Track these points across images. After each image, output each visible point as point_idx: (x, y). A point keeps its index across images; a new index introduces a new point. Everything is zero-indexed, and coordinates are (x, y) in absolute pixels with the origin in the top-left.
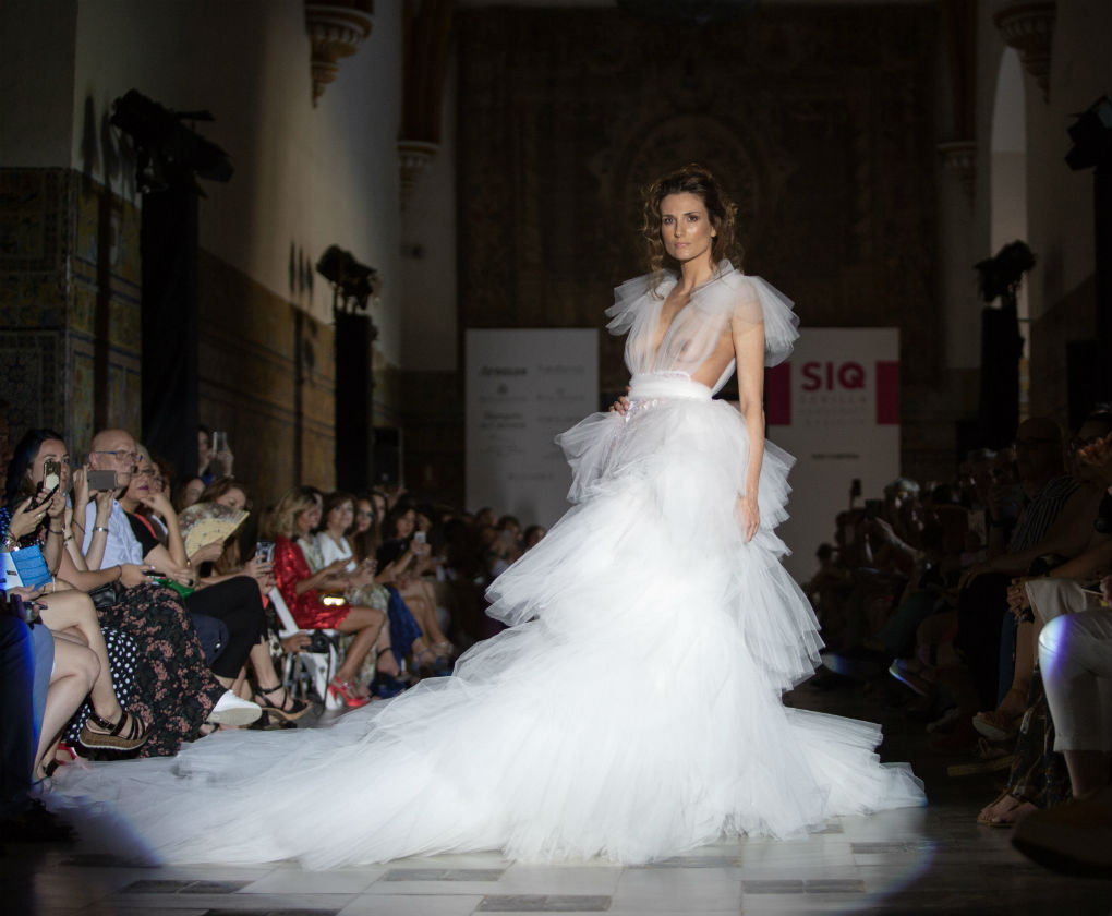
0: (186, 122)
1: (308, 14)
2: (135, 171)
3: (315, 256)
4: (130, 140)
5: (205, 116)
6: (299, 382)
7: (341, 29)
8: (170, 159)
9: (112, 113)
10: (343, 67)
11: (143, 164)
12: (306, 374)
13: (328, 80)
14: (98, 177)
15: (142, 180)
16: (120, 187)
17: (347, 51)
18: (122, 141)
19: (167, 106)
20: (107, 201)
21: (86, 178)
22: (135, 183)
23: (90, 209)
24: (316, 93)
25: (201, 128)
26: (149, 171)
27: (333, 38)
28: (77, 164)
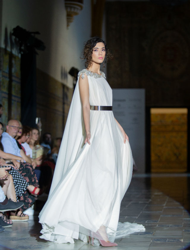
0: (32, 34)
1: (66, 4)
2: (19, 48)
3: (68, 69)
4: (17, 39)
5: (38, 33)
6: (64, 103)
7: (75, 8)
8: (28, 44)
9: (12, 32)
10: (75, 18)
11: (21, 46)
12: (65, 101)
13: (71, 22)
14: (9, 49)
15: (20, 50)
16: (15, 52)
17: (76, 14)
18: (15, 40)
19: (27, 30)
20: (11, 56)
21: (5, 50)
22: (19, 51)
23: (7, 58)
24: (68, 25)
25: (37, 36)
26: (23, 48)
27: (73, 10)
28: (3, 46)
